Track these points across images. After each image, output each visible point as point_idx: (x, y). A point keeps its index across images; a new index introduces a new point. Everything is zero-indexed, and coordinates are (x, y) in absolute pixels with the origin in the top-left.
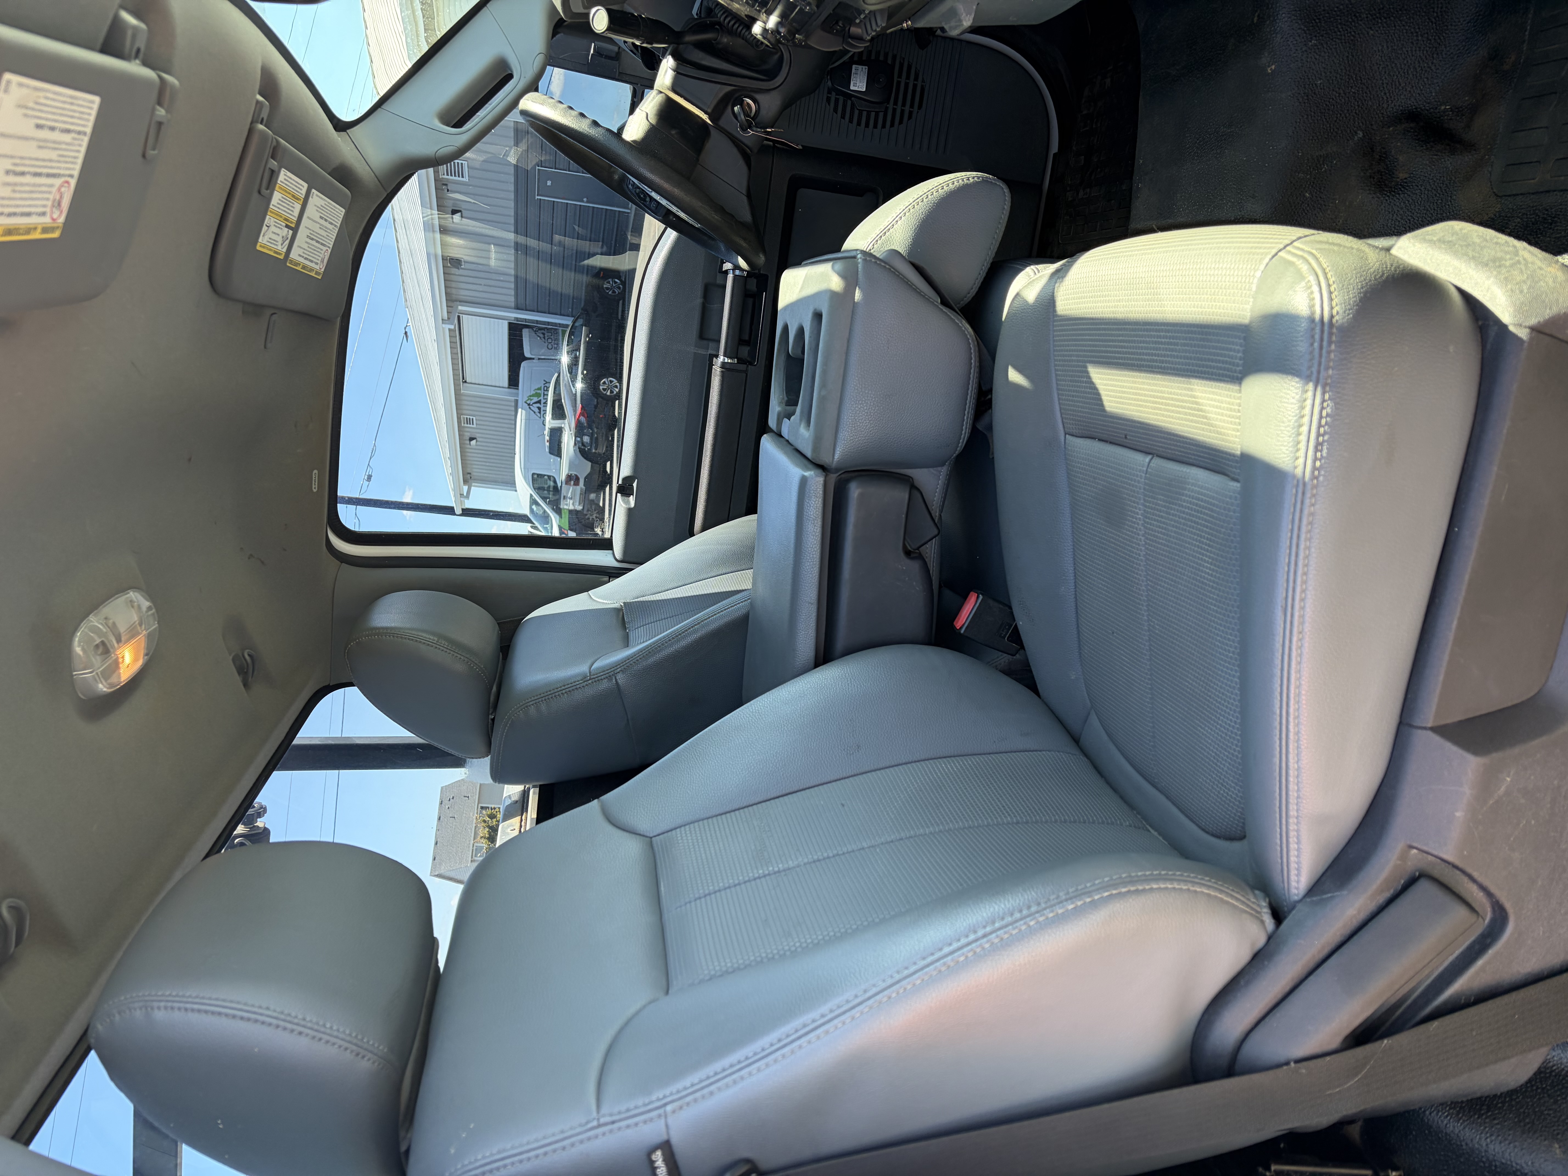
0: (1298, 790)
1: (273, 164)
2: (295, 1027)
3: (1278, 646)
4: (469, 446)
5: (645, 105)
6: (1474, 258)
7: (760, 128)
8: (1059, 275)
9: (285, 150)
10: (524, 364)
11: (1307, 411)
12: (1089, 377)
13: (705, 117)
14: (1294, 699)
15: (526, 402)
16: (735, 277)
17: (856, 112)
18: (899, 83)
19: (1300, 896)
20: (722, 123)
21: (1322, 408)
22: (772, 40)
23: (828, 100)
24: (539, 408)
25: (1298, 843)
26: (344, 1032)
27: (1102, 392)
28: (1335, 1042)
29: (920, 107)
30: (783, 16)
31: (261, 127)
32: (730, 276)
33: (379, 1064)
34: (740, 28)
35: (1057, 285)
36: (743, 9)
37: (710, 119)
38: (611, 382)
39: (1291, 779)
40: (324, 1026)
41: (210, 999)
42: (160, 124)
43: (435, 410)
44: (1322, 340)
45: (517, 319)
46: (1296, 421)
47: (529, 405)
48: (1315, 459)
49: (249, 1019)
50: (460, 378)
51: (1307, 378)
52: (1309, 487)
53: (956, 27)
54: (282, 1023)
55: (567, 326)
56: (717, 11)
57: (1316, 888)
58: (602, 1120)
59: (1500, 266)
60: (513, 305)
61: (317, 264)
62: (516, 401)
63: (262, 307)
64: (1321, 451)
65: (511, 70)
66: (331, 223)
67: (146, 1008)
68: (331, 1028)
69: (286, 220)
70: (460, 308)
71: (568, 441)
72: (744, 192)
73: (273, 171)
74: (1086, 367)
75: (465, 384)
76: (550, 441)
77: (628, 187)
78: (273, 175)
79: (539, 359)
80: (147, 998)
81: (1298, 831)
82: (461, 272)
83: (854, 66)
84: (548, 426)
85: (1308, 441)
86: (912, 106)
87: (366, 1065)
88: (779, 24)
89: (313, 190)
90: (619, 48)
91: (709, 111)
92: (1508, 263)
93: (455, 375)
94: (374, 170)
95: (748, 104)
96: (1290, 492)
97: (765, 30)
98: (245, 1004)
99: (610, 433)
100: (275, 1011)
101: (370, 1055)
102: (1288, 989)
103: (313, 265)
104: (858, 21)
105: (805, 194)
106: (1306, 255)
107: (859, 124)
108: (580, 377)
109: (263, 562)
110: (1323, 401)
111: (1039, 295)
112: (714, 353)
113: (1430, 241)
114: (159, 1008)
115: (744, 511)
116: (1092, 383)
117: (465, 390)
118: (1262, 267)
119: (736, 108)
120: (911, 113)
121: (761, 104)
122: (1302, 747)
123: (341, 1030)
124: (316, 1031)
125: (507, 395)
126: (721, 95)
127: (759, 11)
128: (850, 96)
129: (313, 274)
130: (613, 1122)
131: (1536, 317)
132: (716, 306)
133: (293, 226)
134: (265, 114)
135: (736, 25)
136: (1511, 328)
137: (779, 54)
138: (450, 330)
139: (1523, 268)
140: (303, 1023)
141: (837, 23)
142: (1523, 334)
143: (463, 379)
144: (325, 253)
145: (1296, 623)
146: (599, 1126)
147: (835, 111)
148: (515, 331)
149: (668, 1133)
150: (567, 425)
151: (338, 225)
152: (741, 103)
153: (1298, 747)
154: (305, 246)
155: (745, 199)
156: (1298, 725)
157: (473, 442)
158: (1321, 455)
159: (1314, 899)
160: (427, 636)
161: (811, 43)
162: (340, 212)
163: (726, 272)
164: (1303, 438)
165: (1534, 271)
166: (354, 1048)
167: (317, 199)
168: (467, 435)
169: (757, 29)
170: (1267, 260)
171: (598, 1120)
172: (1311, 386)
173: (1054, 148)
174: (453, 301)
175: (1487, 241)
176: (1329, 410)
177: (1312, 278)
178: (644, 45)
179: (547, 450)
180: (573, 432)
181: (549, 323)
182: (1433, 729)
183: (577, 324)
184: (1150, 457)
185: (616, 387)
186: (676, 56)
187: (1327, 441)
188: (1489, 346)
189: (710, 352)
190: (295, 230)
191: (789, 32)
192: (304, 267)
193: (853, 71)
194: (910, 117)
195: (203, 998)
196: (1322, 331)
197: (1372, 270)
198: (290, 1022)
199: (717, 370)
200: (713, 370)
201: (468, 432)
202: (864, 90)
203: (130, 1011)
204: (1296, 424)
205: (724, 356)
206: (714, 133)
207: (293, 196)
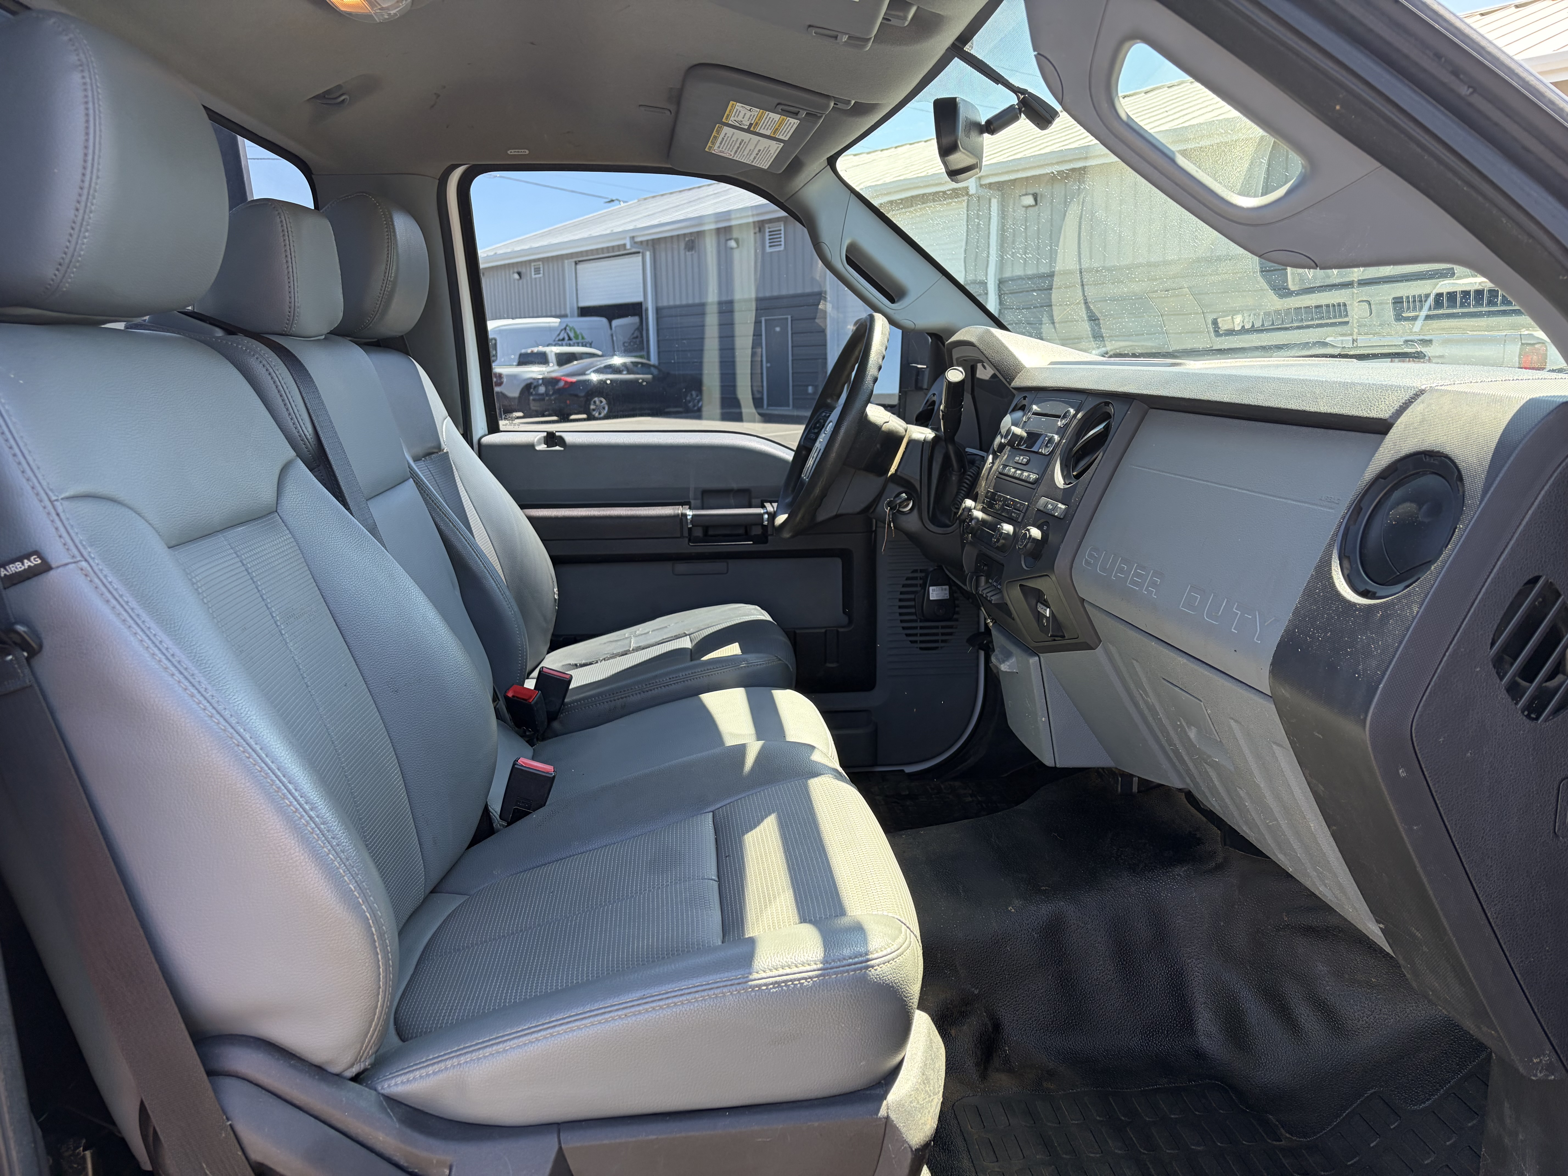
0: (485, 1057)
1: (803, 114)
2: (83, 204)
3: (610, 1002)
4: (511, 271)
5: (894, 419)
6: (926, 1065)
7: (892, 518)
8: (838, 776)
9: (816, 123)
10: (604, 321)
11: (802, 969)
12: (766, 816)
13: (892, 470)
14: (568, 1028)
15: (567, 326)
16: (761, 515)
17: (912, 596)
18: (937, 627)
19: (382, 1091)
20: (891, 486)
21: (806, 979)
22: (963, 517)
23: (915, 571)
24: (563, 339)
25: (434, 1073)
26: (82, 250)
27: (758, 829)
28: (255, 1156)
29: (921, 649)
30: (984, 522)
31: (832, 104)
32: (762, 511)
33: (50, 285)
34: (965, 489)
35: (830, 775)
36: (982, 489)
37: (892, 475)
38: (604, 408)
39: (495, 1048)
40: (87, 231)
41: (100, 124)
42: (836, 37)
43: (542, 236)
44: (855, 964)
45: (647, 310)
46: (792, 963)
47: (565, 329)
48: (766, 985)
49: (85, 161)
50: (580, 258)
51: (825, 961)
52: (744, 986)
53: (997, 659)
54: (85, 191)
55: (649, 358)
56: (974, 468)
57: (393, 1102)
58: (57, 504)
59: (924, 1083)
60: (660, 305)
61: (719, 147)
62: (565, 316)
63: (678, 104)
64: (774, 988)
65: (898, 301)
66: (755, 158)
67: (81, 65)
68: (85, 237)
69: (757, 123)
70: (648, 254)
71: (535, 372)
72: (839, 512)
73: (797, 114)
74: (774, 812)
75: (573, 264)
76: (532, 353)
77: (823, 412)
78: (795, 114)
79: (612, 335)
80: (90, 65)
81: (446, 1069)
82: (682, 252)
83: (947, 587)
84: (547, 349)
85: (779, 976)
86: (921, 642)
87: (49, 272)
88: (977, 519)
89: (782, 144)
90: (928, 389)
91: (899, 473)
92: (927, 1089)
93: (581, 253)
94: (801, 190)
95: (908, 505)
96: (738, 973)
97: (970, 510)
98: (99, 157)
99: (551, 412)
100: (96, 184)
101: (59, 275)
102: (297, 1103)
103: (718, 144)
104: (990, 581)
105: (837, 564)
106: (908, 939)
107: (900, 600)
108: (602, 377)
109: (432, 106)
110: (811, 978)
111: (819, 763)
112: (692, 506)
113: (929, 1033)
114: (83, 77)
115: (553, 554)
116: (762, 820)
117: (568, 264)
118: (890, 915)
119: (904, 495)
120: (916, 642)
121: (909, 515)
122: (526, 1048)
123: (84, 247)
124: (82, 224)
125: (571, 306)
126: (912, 481)
127: (983, 503)
128: (924, 587)
129: (709, 144)
130: (58, 515)
131: (896, 1118)
132: (732, 501)
133: (752, 129)
134: (840, 106)
135: (966, 485)
136: (885, 1102)
137: (950, 524)
138: (625, 245)
139: (927, 1100)
140: (88, 210)
141: (985, 565)
142: (883, 1112)
143: (580, 261)
144: (729, 154)
145: (633, 1010)
146: (51, 502)
147: (908, 579)
148: (634, 309)
149: (58, 567)
150: (552, 369)
151: (753, 164)
152: (908, 499)
153: (525, 1044)
154: (734, 138)
155: (835, 513)
156: (545, 1038)
157: (516, 276)
158: (771, 988)
159: (384, 1103)
160: (393, 271)
161: (967, 548)
162: (765, 165)
163: (763, 507)
164: (781, 972)
165: (927, 1108)
166: (67, 261)
167: (775, 148)
168: (523, 270)
169: (969, 503)
170: (896, 917)
171: (57, 500)
172: (820, 966)
173: (909, 769)
174: (653, 246)
175: (938, 1072)
176: (806, 984)
177: (895, 947)
178: (941, 413)
179: (523, 351)
180: (546, 375)
181: (648, 341)
182: (560, 1148)
183: (652, 369)
184: (717, 879)
185: (600, 414)
186: (936, 439)
187: (782, 989)
188: (868, 1092)
189: (692, 502)
190: (748, 131)
191: (973, 528)
192: (715, 137)
193: (944, 587)
194: (912, 642)
195: (100, 118)
196: (861, 962)
197: (908, 988)
198: (87, 199)
199: (679, 510)
200: (677, 507)
201: (526, 270)
202: (931, 598)
203: (75, 50)
204: (790, 963)
205: (694, 516)
206: (883, 478)
207: (777, 129)
